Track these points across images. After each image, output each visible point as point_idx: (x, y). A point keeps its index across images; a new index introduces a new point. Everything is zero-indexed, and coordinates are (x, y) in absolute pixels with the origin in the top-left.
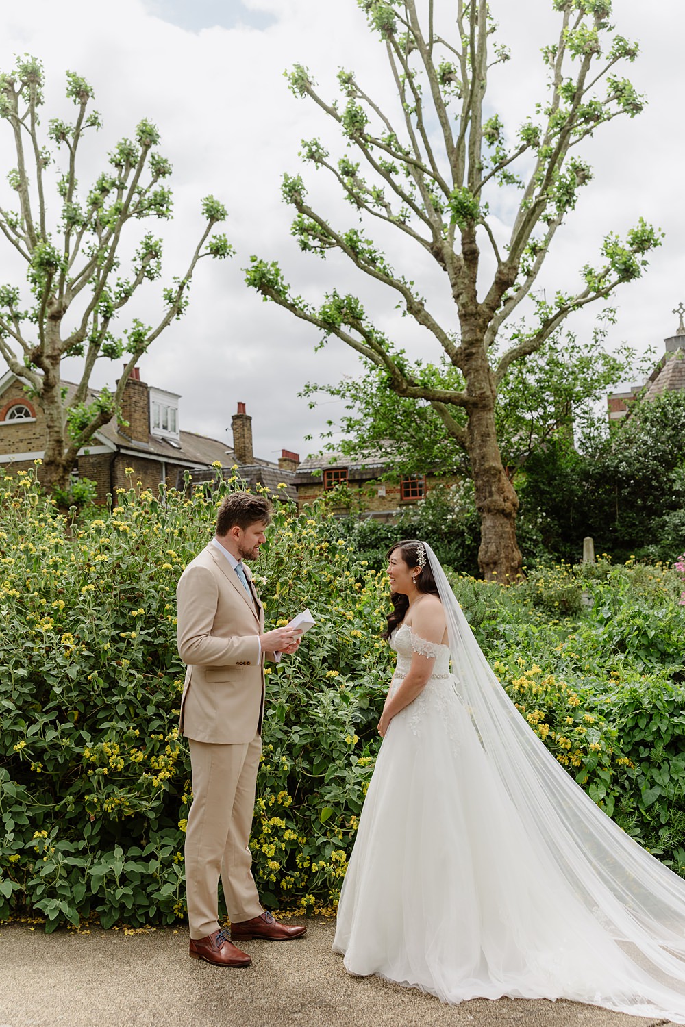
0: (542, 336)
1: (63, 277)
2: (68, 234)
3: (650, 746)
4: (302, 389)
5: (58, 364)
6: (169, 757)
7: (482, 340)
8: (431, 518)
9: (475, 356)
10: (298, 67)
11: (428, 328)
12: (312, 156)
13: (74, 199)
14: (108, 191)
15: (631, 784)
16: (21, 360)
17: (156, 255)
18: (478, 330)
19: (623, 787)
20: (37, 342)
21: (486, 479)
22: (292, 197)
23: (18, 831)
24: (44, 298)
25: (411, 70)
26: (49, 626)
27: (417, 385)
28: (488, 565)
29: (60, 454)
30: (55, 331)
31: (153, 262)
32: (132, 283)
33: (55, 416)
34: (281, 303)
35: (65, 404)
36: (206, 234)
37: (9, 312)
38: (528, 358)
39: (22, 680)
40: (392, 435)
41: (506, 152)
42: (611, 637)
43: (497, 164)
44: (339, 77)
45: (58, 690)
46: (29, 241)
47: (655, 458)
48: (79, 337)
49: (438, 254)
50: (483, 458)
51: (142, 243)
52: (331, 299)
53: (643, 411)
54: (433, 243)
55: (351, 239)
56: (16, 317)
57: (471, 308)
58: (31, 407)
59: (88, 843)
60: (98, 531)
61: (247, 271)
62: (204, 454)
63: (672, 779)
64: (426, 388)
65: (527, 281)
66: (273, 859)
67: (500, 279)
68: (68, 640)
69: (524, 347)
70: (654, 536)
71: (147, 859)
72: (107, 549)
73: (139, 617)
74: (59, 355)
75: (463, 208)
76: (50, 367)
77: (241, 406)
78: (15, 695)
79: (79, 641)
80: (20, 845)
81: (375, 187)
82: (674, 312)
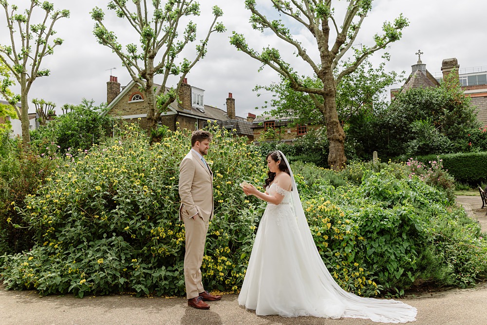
0: (356, 65)
1: (154, 41)
2: (156, 23)
3: (372, 232)
4: (254, 88)
5: (153, 77)
7: (330, 67)
8: (308, 143)
9: (327, 74)
11: (307, 62)
13: (159, 8)
14: (174, 4)
15: (363, 247)
16: (137, 76)
17: (194, 31)
18: (329, 63)
19: (360, 248)
20: (144, 68)
21: (331, 126)
22: (249, 6)
23: (126, 260)
24: (147, 49)
26: (139, 183)
27: (302, 86)
28: (332, 163)
29: (153, 115)
30: (151, 63)
31: (192, 34)
32: (184, 42)
33: (151, 99)
34: (245, 51)
35: (155, 94)
36: (214, 22)
37: (133, 55)
38: (350, 75)
39: (128, 203)
40: (292, 108)
42: (365, 191)
45: (141, 207)
46: (141, 26)
47: (405, 117)
48: (162, 65)
49: (312, 30)
50: (330, 117)
51: (188, 26)
52: (266, 50)
53: (401, 97)
54: (310, 25)
55: (274, 24)
56: (135, 58)
57: (326, 53)
58: (142, 95)
59: (153, 265)
60: (158, 147)
61: (231, 37)
62: (215, 115)
63: (379, 245)
64: (306, 87)
65: (351, 41)
66: (221, 272)
67: (338, 41)
68: (146, 188)
69: (349, 69)
70: (404, 151)
71: (174, 271)
72: (162, 154)
73: (173, 180)
74: (153, 74)
75: (322, 10)
76: (149, 79)
77: (230, 94)
78: (126, 209)
79: (150, 188)
80: (127, 265)
81: (285, 2)
82: (416, 54)
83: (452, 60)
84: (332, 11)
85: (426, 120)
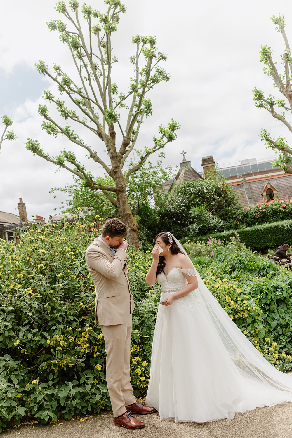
0: (141, 163)
3: (269, 305)
4: (50, 190)
6: (85, 338)
7: (120, 166)
9: (118, 172)
10: (41, 62)
11: (99, 163)
12: (48, 98)
18: (118, 162)
21: (126, 218)
22: (42, 113)
23: (20, 383)
25: (86, 63)
27: (96, 185)
34: (41, 156)
36: (5, 131)
38: (136, 172)
39: (11, 312)
41: (125, 95)
43: (121, 99)
44: (54, 68)
45: (29, 314)
47: (183, 206)
49: (100, 135)
50: (124, 210)
52: (63, 153)
54: (98, 130)
55: (67, 130)
57: (115, 154)
61: (26, 143)
62: (8, 219)
63: (280, 316)
64: (100, 185)
65: (133, 144)
67: (124, 143)
68: (29, 291)
69: (135, 168)
71: (83, 385)
75: (111, 115)
77: (21, 199)
81: (71, 111)
82: (181, 154)
83: (209, 157)
84: (119, 117)
85: (201, 207)
